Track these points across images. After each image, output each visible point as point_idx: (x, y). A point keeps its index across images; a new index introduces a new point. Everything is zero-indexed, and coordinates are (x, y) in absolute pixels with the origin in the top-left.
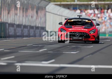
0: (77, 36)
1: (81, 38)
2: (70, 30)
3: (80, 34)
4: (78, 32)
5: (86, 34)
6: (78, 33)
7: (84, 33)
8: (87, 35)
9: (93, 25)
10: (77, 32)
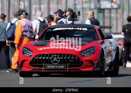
0: (55, 62)
1: (63, 67)
2: (41, 49)
3: (61, 58)
4: (57, 54)
5: (73, 58)
6: (57, 57)
7: (68, 55)
8: (75, 60)
9: (97, 39)
10: (53, 54)
